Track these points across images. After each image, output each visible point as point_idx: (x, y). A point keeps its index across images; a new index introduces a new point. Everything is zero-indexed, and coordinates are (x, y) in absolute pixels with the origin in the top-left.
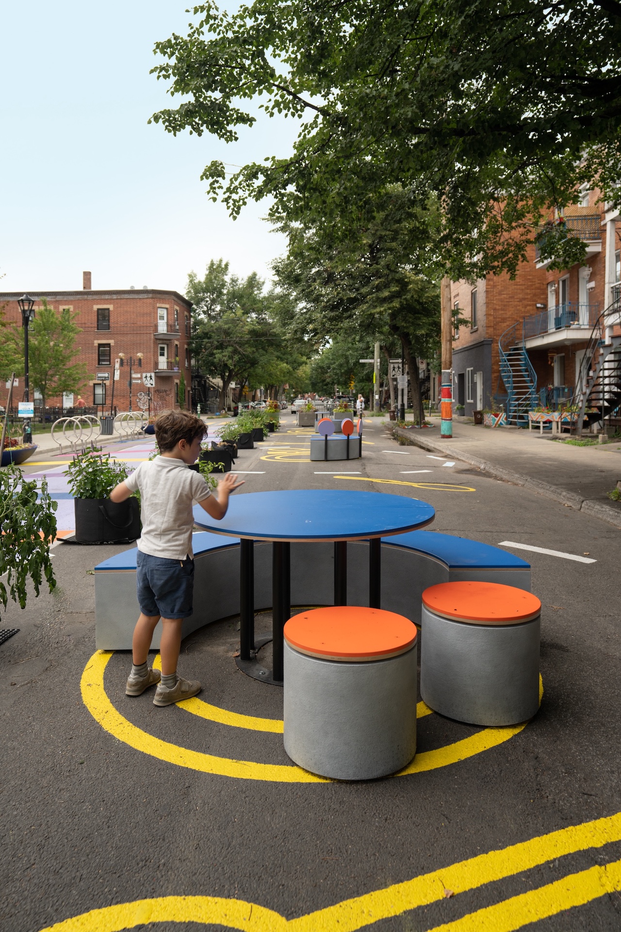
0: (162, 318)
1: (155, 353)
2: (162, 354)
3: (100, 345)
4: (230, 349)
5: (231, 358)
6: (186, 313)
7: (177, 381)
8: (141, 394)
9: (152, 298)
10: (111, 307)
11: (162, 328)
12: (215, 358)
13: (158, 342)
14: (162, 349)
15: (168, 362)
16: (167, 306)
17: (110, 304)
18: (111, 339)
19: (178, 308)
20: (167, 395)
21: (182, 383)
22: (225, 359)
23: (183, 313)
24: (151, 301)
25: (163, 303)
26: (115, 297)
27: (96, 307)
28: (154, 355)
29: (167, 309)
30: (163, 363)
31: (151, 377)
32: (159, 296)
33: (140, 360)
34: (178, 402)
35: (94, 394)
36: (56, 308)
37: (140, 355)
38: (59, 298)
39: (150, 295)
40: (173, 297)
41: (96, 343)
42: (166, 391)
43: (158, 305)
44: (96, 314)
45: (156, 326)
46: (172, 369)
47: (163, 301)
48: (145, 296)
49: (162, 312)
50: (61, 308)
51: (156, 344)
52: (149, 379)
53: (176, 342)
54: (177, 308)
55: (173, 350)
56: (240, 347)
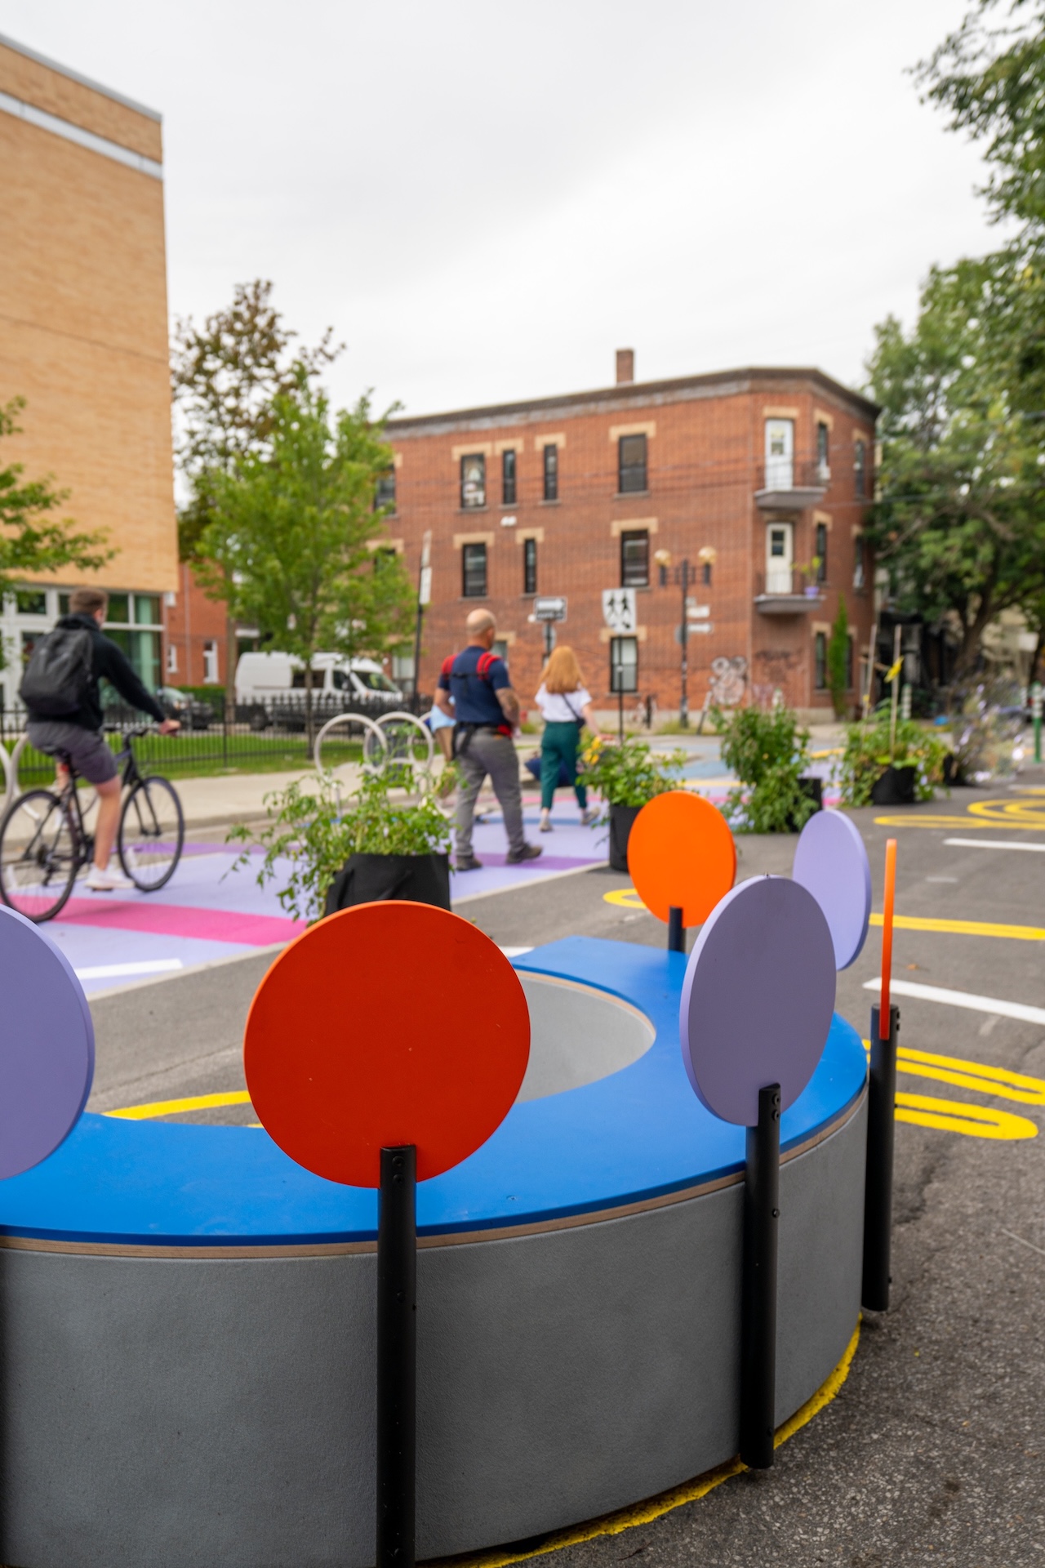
0: (778, 447)
1: (758, 549)
2: (778, 552)
3: (626, 535)
4: (970, 528)
5: (969, 553)
6: (857, 434)
7: (820, 626)
8: (720, 665)
9: (751, 392)
10: (649, 428)
11: (779, 476)
12: (921, 556)
13: (767, 516)
14: (778, 536)
15: (794, 573)
16: (793, 412)
17: (648, 419)
18: (649, 515)
19: (827, 419)
20: (791, 666)
21: (839, 631)
22: (952, 556)
23: (849, 435)
24: (746, 401)
25: (781, 404)
26: (659, 399)
27: (616, 432)
28: (754, 555)
29: (793, 421)
30: (779, 576)
31: (624, 601)
32: (769, 384)
33: (707, 567)
34: (824, 686)
35: (612, 666)
36: (529, 443)
37: (706, 553)
38: (536, 416)
39: (746, 385)
40: (811, 385)
41: (617, 528)
42: (786, 655)
43: (768, 411)
44: (615, 451)
45: (760, 471)
46: (803, 593)
47: (782, 398)
48: (731, 388)
49: (778, 431)
50: (541, 442)
51: (759, 524)
52: (619, 607)
53: (820, 517)
54: (821, 416)
55: (809, 538)
56: (1002, 519)
